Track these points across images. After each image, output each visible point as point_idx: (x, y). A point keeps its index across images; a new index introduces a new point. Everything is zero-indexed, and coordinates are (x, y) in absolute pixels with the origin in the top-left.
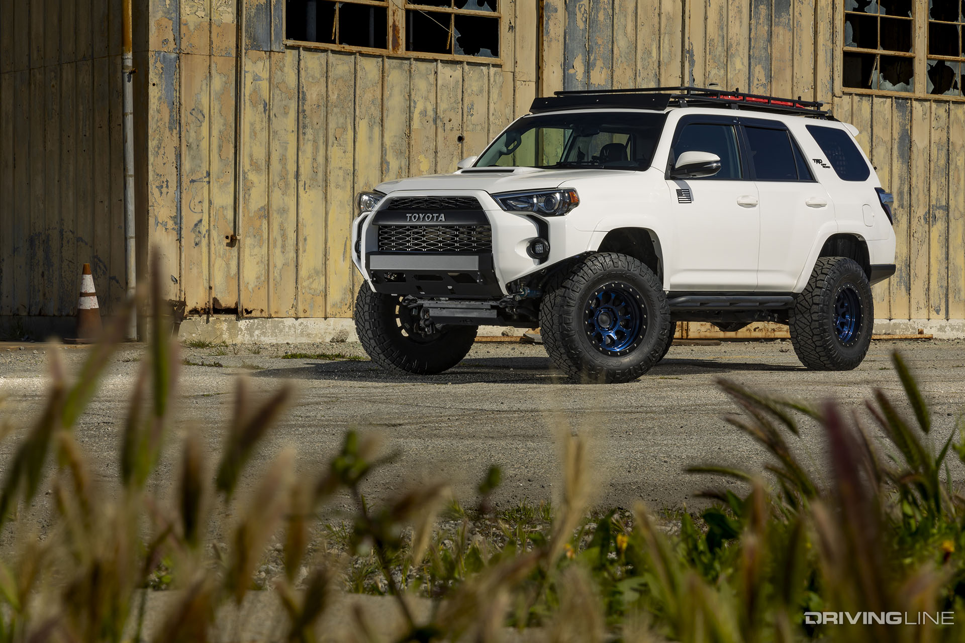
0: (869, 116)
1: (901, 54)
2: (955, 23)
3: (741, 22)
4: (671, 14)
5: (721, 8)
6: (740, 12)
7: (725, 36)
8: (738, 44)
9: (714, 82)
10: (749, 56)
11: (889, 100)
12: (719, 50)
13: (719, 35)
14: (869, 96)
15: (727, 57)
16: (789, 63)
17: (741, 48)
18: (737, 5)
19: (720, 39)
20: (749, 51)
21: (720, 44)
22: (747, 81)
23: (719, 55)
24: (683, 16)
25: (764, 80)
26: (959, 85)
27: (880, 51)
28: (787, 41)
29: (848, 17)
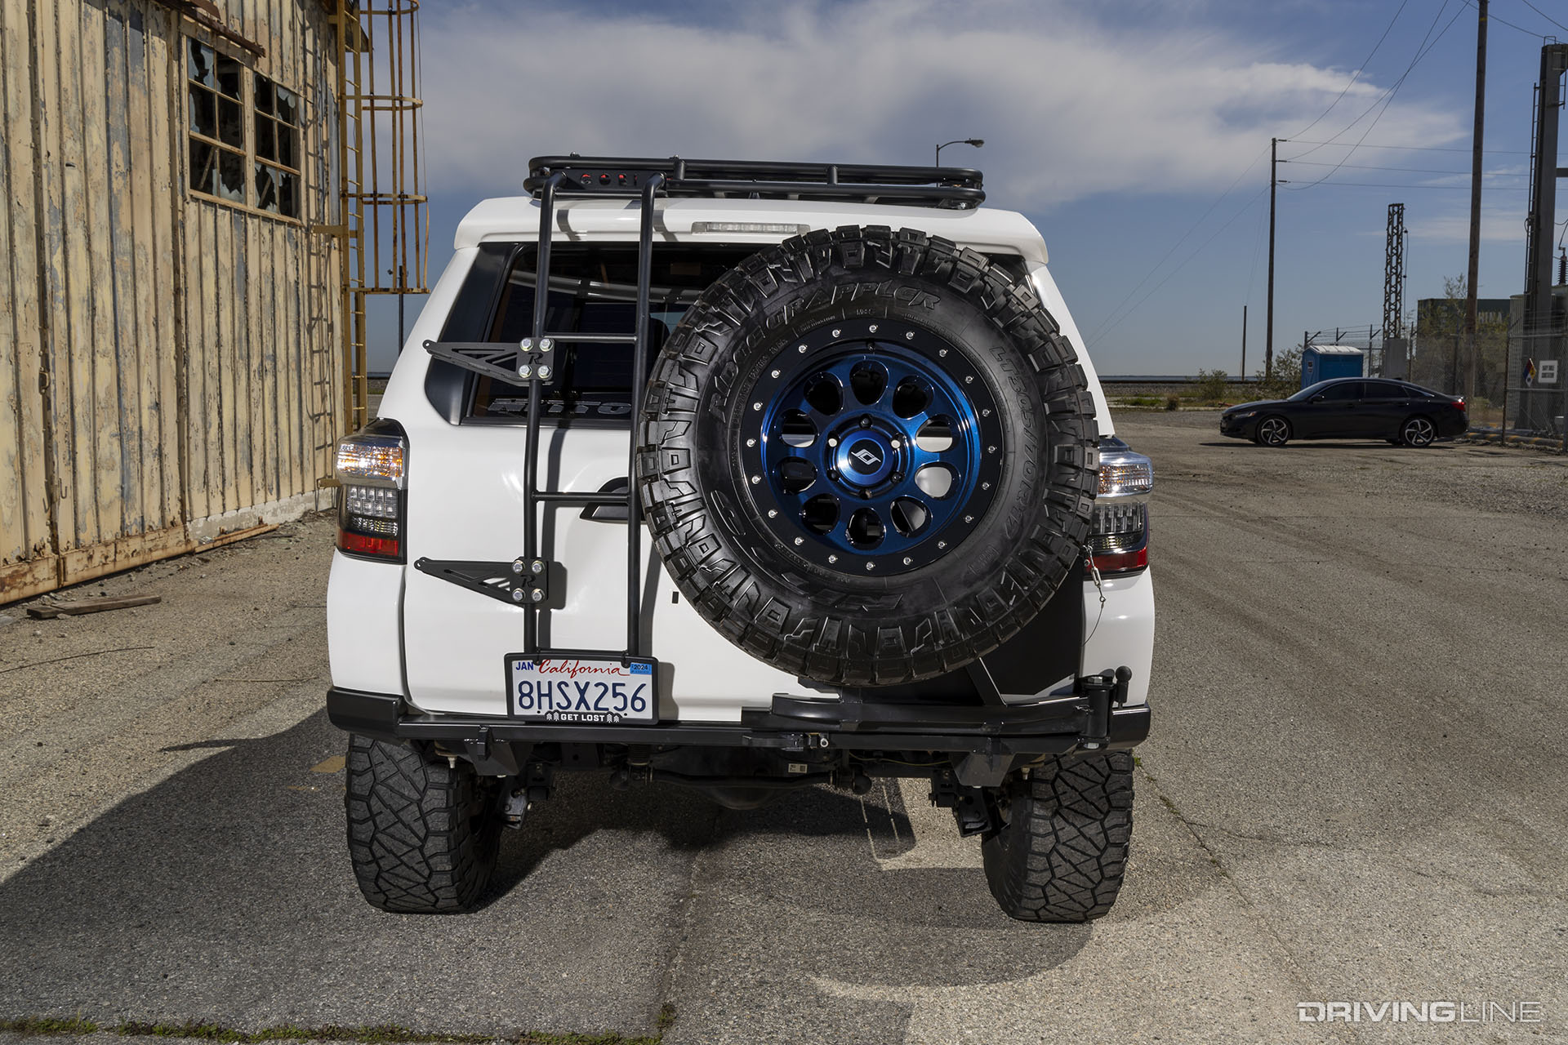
0: (213, 233)
1: (235, 150)
2: (272, 117)
3: (95, 68)
4: (16, 33)
5: (73, 38)
6: (93, 51)
7: (79, 87)
8: (94, 104)
9: (71, 161)
10: (108, 125)
11: (228, 213)
12: (73, 110)
13: (72, 84)
14: (212, 204)
15: (84, 123)
16: (146, 145)
17: (97, 111)
18: (90, 39)
19: (74, 91)
20: (107, 118)
21: (74, 100)
22: (106, 165)
23: (75, 118)
24: (30, 40)
25: (123, 168)
26: (277, 200)
27: (218, 143)
28: (143, 111)
29: (192, 87)
